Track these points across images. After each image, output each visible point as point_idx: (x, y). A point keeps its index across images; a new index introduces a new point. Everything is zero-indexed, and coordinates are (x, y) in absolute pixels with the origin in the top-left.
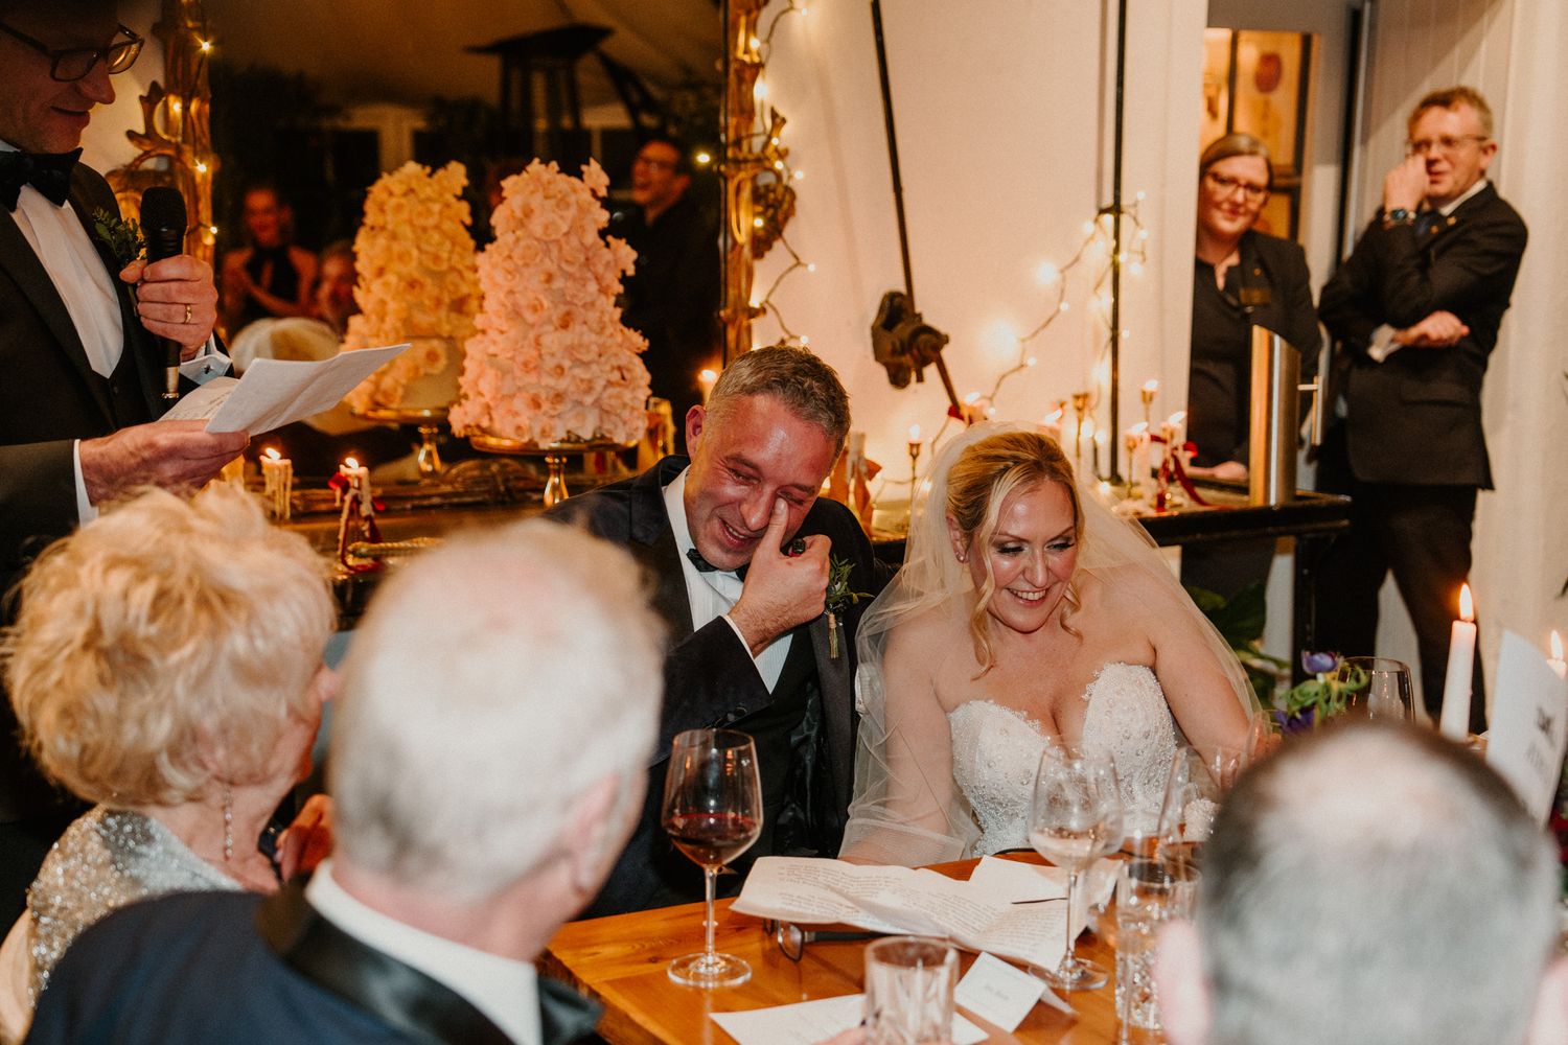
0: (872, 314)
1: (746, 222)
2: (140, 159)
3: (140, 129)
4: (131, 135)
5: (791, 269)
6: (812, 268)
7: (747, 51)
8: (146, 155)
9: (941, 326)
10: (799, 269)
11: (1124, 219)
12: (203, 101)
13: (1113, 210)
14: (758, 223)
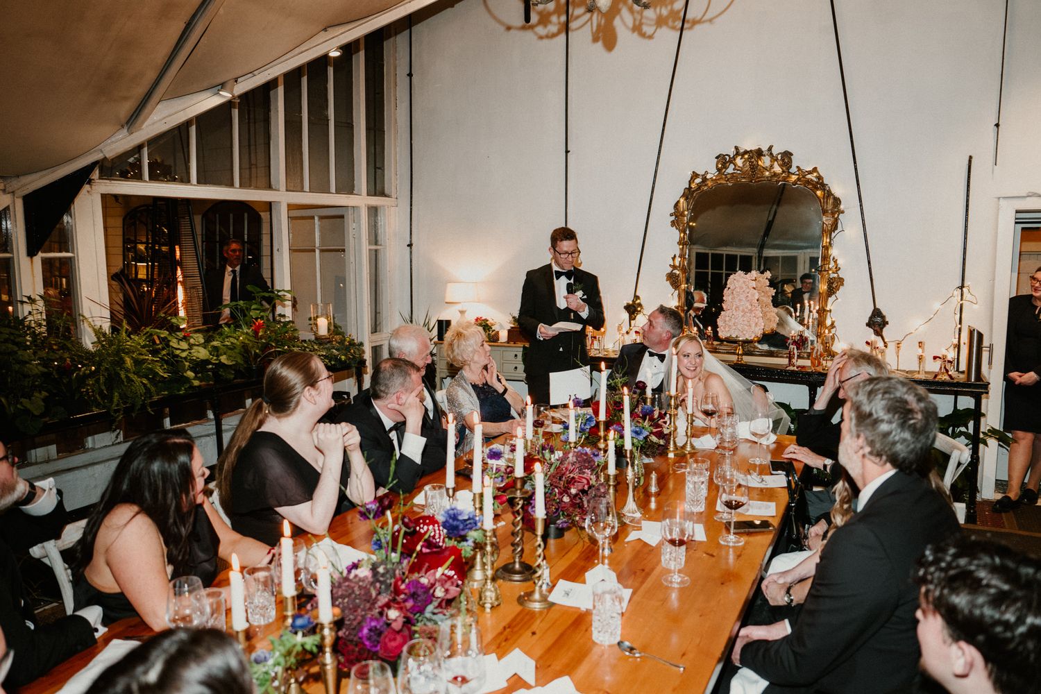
0: (870, 314)
2: (671, 271)
4: (670, 266)
5: (835, 300)
6: (840, 300)
7: (827, 243)
8: (673, 270)
10: (837, 301)
11: (964, 290)
12: (684, 258)
13: (962, 287)
14: (826, 287)
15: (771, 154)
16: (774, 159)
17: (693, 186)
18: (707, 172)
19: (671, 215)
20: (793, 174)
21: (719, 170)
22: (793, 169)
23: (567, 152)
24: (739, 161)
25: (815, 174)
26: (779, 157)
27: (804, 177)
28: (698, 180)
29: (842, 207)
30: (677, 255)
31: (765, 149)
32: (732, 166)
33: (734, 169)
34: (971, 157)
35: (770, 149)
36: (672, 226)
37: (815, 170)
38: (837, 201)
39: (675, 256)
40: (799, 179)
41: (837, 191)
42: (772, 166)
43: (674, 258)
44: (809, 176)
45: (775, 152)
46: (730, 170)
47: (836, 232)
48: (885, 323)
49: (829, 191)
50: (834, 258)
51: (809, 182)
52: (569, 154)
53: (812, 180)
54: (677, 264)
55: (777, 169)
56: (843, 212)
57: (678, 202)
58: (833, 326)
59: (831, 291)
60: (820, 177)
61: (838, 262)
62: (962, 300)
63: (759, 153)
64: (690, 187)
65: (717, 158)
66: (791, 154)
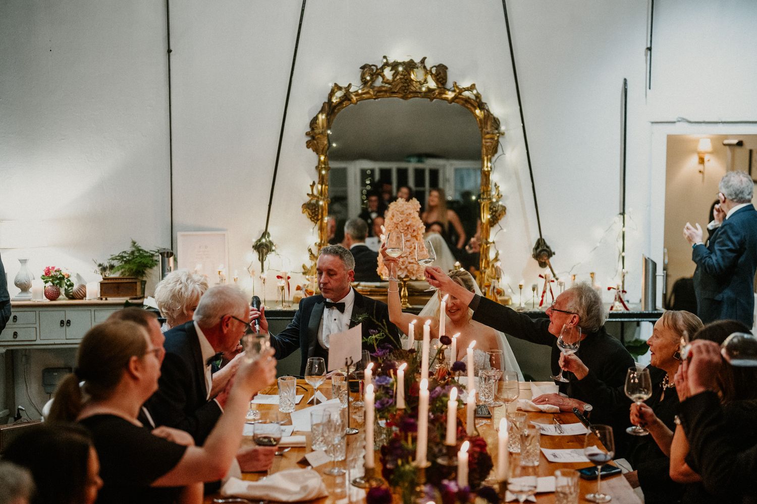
0: (534, 245)
1: (486, 216)
2: (310, 201)
3: (311, 193)
4: (308, 194)
5: (500, 230)
6: (505, 230)
7: (487, 167)
8: (312, 199)
9: (553, 250)
10: (501, 231)
11: (626, 216)
12: (325, 185)
13: (623, 213)
14: (489, 217)
15: (425, 67)
16: (427, 72)
17: (334, 100)
18: (350, 85)
19: (307, 134)
20: (449, 90)
21: (365, 82)
22: (450, 85)
23: (169, 51)
24: (388, 73)
25: (475, 92)
26: (434, 71)
27: (460, 93)
28: (339, 94)
29: (503, 128)
30: (317, 182)
31: (417, 60)
32: (380, 79)
33: (382, 82)
34: (625, 80)
35: (423, 61)
36: (308, 147)
37: (473, 87)
38: (496, 123)
39: (314, 183)
40: (455, 98)
41: (496, 109)
42: (426, 81)
43: (312, 186)
44: (467, 94)
45: (428, 65)
46: (379, 82)
47: (496, 156)
48: (550, 254)
49: (488, 111)
50: (496, 185)
51: (467, 100)
52: (171, 53)
53: (469, 98)
54: (315, 192)
55: (432, 84)
56: (503, 134)
57: (316, 118)
58: (496, 259)
59: (494, 221)
60: (478, 96)
61: (500, 189)
62: (624, 226)
63: (410, 66)
64: (330, 101)
65: (363, 68)
66: (447, 68)
